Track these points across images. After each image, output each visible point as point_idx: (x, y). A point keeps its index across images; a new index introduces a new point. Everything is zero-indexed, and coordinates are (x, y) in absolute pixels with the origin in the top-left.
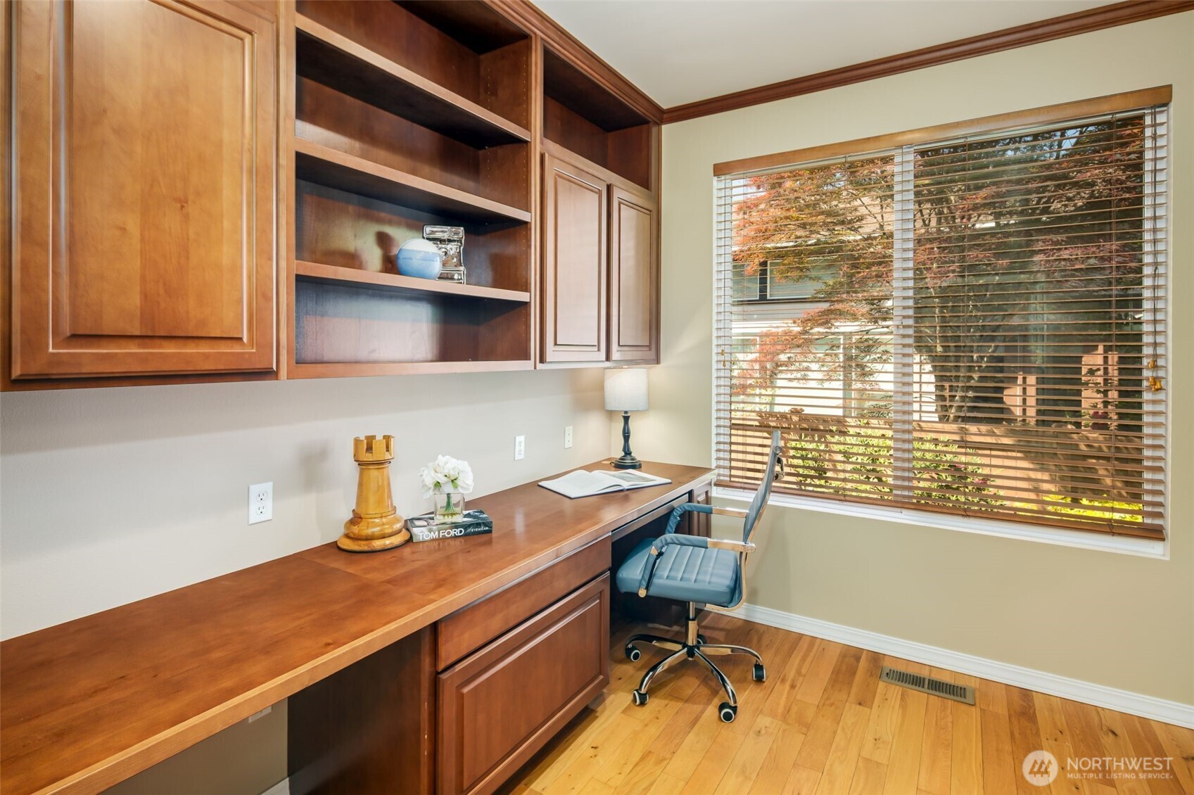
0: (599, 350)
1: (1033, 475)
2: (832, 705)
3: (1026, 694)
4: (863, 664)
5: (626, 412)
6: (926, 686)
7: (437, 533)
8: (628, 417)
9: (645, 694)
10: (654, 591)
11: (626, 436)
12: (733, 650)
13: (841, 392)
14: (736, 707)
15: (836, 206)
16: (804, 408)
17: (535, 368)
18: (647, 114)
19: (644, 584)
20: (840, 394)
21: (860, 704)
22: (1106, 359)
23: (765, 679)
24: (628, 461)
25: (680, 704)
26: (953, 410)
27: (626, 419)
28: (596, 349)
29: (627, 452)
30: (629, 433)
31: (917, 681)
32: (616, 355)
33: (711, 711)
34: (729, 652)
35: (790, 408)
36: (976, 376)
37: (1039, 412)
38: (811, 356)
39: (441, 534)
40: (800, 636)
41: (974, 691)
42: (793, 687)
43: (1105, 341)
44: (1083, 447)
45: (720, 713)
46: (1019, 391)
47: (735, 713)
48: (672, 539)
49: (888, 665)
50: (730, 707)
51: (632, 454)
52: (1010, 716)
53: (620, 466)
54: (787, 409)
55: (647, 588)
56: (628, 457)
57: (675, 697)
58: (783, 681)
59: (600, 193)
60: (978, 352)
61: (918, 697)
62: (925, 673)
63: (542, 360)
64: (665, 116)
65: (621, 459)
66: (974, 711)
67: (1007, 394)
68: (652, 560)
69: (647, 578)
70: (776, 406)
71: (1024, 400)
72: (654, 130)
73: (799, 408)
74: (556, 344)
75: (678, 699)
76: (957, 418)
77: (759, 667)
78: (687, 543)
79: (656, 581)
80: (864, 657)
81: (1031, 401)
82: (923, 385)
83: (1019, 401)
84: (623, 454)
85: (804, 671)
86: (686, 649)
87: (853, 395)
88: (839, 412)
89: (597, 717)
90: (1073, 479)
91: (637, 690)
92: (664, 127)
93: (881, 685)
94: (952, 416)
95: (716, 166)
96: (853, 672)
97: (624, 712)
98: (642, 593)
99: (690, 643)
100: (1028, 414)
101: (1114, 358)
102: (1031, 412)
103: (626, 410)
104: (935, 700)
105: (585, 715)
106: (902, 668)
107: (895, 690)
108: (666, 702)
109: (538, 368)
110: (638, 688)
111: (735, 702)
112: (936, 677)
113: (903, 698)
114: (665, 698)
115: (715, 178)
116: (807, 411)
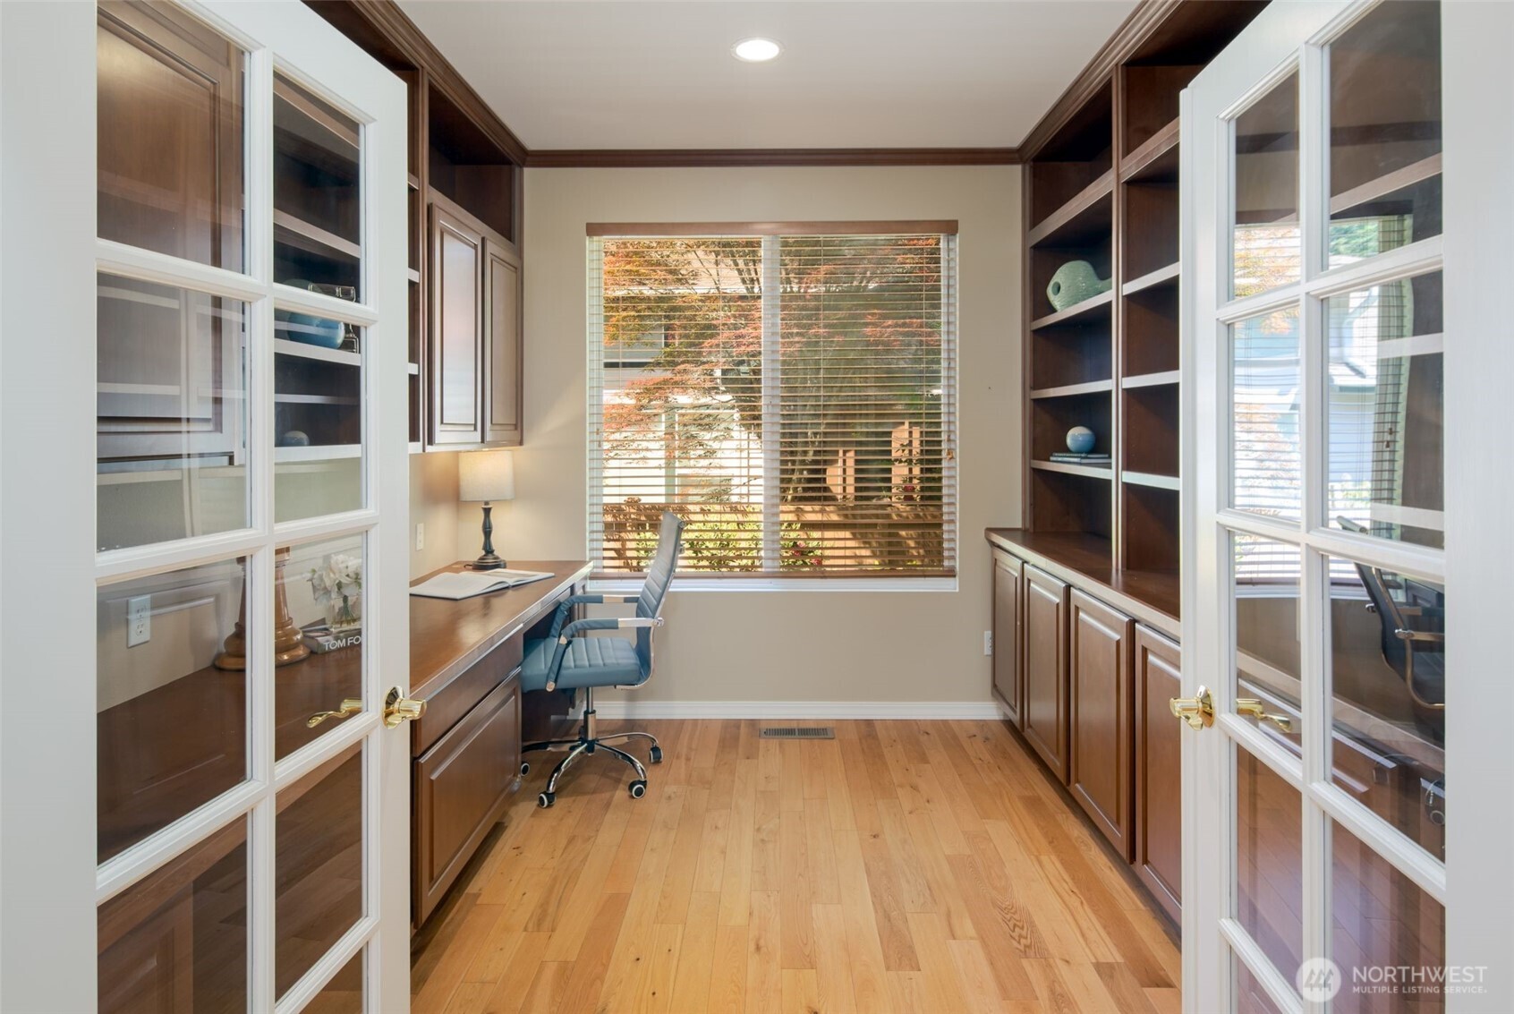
0: (475, 429)
1: (858, 552)
2: (725, 764)
3: (869, 723)
4: (743, 730)
5: (487, 503)
6: (797, 733)
7: (344, 640)
8: (490, 509)
9: (553, 794)
10: (563, 683)
11: (487, 531)
12: (629, 736)
13: (664, 479)
14: (646, 781)
15: (668, 256)
16: (640, 497)
17: (424, 451)
18: (511, 153)
19: (553, 676)
20: (662, 481)
21: (748, 758)
22: (911, 433)
23: (662, 760)
24: (490, 560)
25: (586, 798)
26: (791, 492)
27: (487, 511)
28: (472, 428)
29: (488, 550)
30: (490, 527)
31: (789, 732)
32: (488, 437)
33: (621, 794)
34: (625, 740)
35: (626, 498)
36: (811, 449)
37: (857, 489)
38: (651, 436)
39: (349, 642)
40: (682, 722)
41: (833, 729)
42: (688, 759)
43: (910, 418)
44: (895, 517)
45: (631, 792)
46: (840, 472)
47: (645, 787)
48: (582, 625)
49: (764, 727)
50: (640, 782)
51: (495, 553)
52: (860, 739)
53: (480, 567)
54: (622, 500)
55: (556, 681)
56: (490, 556)
57: (580, 792)
58: (678, 757)
59: (475, 247)
60: (812, 428)
61: (792, 744)
62: (794, 726)
63: (431, 441)
64: (528, 159)
65: (481, 559)
66: (835, 742)
67: (832, 474)
68: (561, 650)
69: (555, 669)
70: (604, 497)
71: (844, 480)
72: (517, 170)
73: (636, 498)
74: (442, 422)
75: (584, 793)
76: (795, 499)
77: (656, 750)
78: (598, 626)
79: (563, 672)
80: (742, 725)
81: (850, 480)
82: (751, 470)
83: (840, 481)
84: (484, 553)
85: (694, 746)
86: (586, 745)
87: (677, 481)
88: (662, 500)
89: (507, 827)
90: (890, 553)
91: (545, 793)
92: (527, 171)
93: (762, 742)
94: (790, 497)
95: (589, 226)
96: (736, 738)
97: (533, 816)
98: (550, 687)
99: (590, 738)
100: (847, 491)
101: (916, 432)
102: (850, 490)
103: (486, 499)
104: (805, 742)
105: (497, 830)
106: (776, 726)
107: (774, 743)
108: (573, 798)
109: (427, 451)
110: (545, 790)
111: (645, 777)
112: (802, 726)
113: (780, 745)
114: (571, 796)
115: (587, 238)
116: (644, 500)
